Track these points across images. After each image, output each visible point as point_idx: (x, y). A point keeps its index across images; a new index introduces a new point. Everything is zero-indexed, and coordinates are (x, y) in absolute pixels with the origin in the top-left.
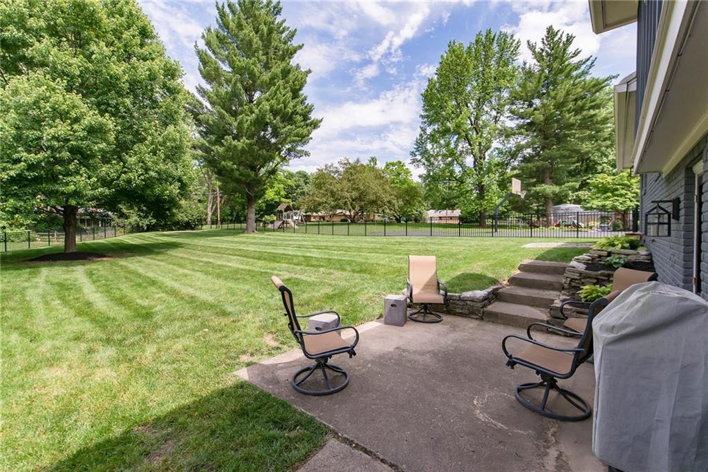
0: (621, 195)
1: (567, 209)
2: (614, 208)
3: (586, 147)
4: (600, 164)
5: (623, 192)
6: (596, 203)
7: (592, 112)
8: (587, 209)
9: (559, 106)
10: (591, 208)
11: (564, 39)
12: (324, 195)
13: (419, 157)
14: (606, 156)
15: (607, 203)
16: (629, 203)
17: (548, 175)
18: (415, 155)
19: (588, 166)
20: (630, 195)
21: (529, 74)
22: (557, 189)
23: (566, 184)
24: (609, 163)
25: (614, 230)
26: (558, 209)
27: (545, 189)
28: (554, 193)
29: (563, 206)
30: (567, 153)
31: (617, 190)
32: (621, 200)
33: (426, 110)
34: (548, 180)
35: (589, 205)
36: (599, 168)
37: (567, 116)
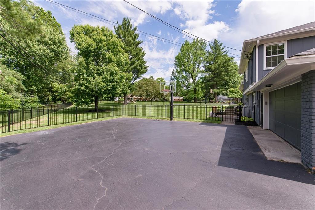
0: (237, 94)
1: (221, 97)
2: (235, 97)
3: (226, 78)
4: (229, 83)
5: (237, 93)
6: (231, 96)
7: (228, 67)
8: (229, 97)
9: (219, 65)
10: (230, 97)
11: (220, 44)
12: (143, 91)
13: (173, 78)
14: (231, 80)
15: (234, 96)
16: (239, 96)
17: (215, 86)
18: (172, 77)
19: (225, 82)
20: (239, 94)
21: (210, 54)
22: (218, 91)
23: (221, 89)
24: (232, 82)
25: (235, 103)
26: (218, 97)
27: (215, 91)
28: (217, 92)
29: (219, 96)
30: (220, 79)
31: (236, 92)
32: (237, 95)
33: (176, 62)
34: (215, 88)
35: (229, 96)
36: (229, 84)
37: (221, 68)
